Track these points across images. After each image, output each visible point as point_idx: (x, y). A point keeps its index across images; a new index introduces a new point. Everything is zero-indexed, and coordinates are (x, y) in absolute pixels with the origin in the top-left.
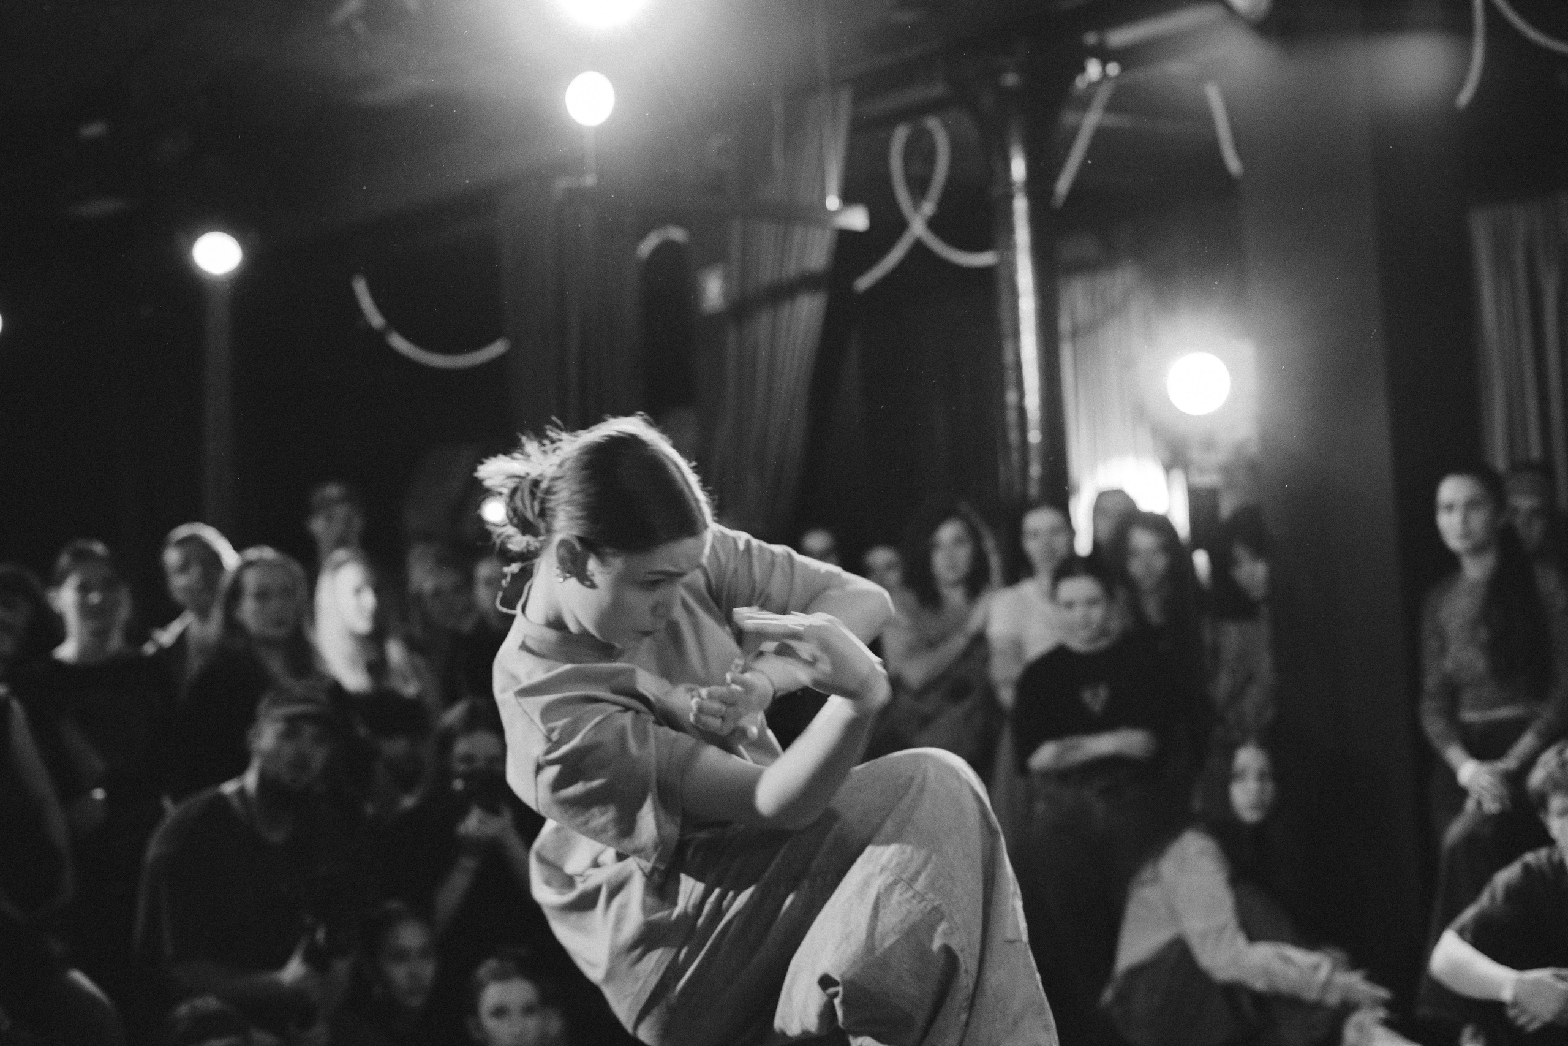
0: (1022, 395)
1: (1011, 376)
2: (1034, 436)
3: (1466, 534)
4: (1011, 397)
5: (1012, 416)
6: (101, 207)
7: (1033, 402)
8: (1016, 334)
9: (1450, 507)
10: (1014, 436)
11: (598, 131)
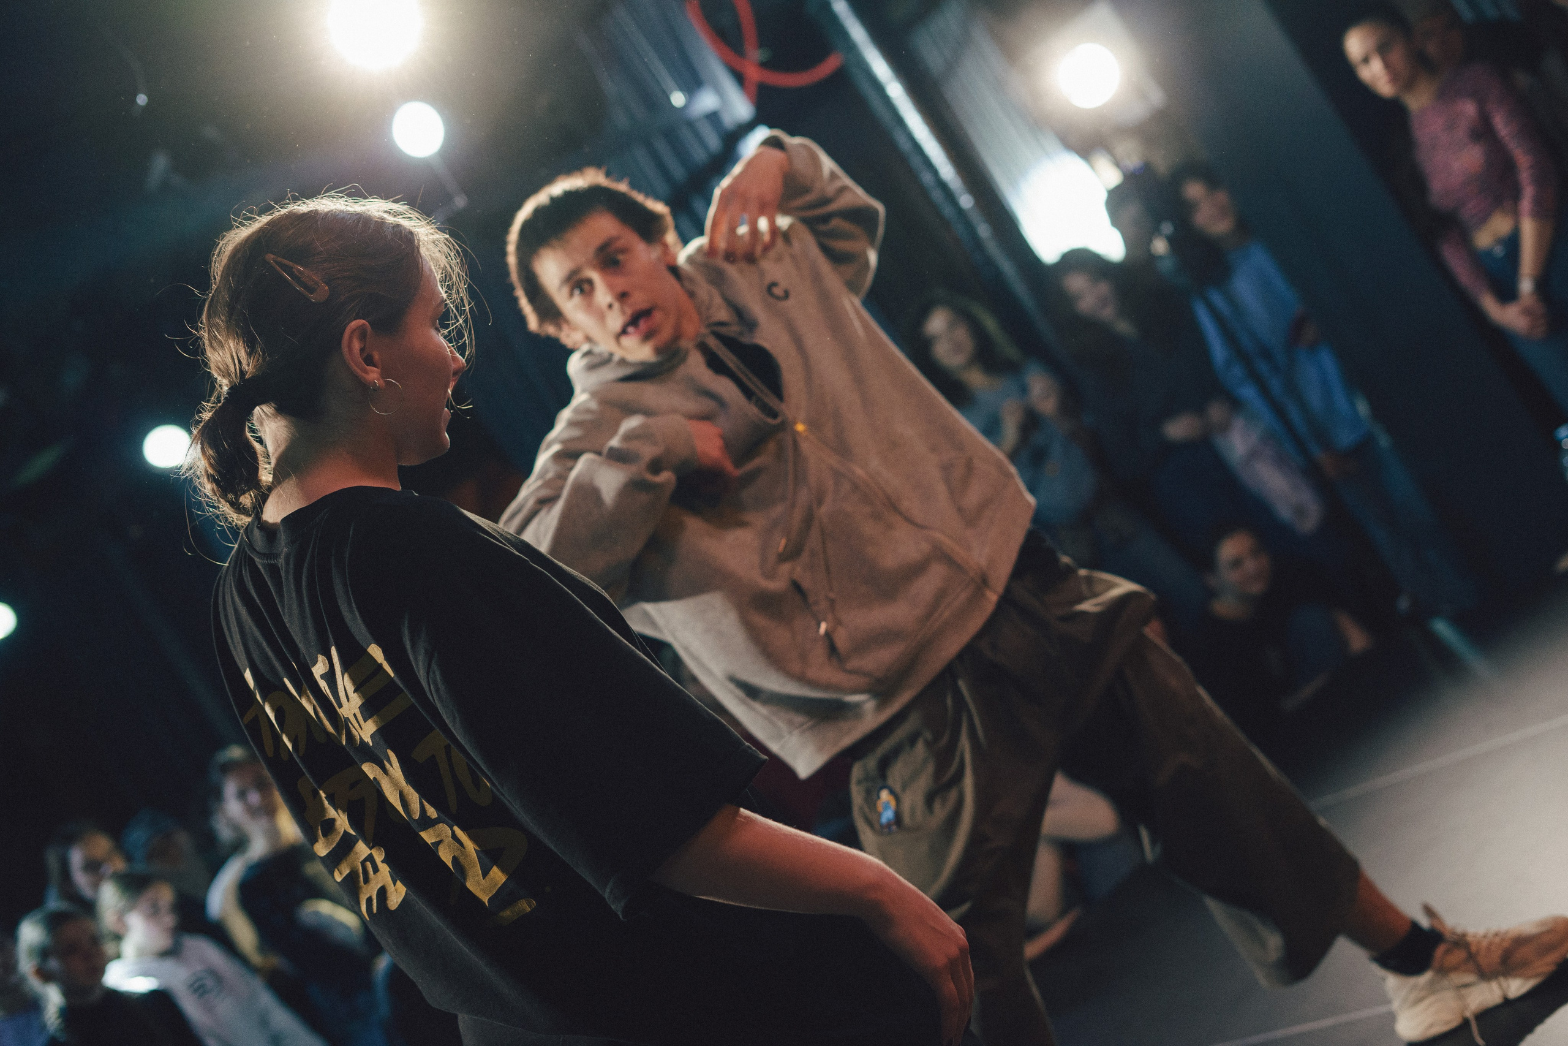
0: (935, 172)
1: (915, 161)
2: (966, 201)
3: (1394, 76)
4: (927, 178)
5: (937, 195)
6: (42, 463)
7: (946, 170)
8: (900, 121)
9: (1366, 60)
10: (948, 211)
11: (444, 153)
